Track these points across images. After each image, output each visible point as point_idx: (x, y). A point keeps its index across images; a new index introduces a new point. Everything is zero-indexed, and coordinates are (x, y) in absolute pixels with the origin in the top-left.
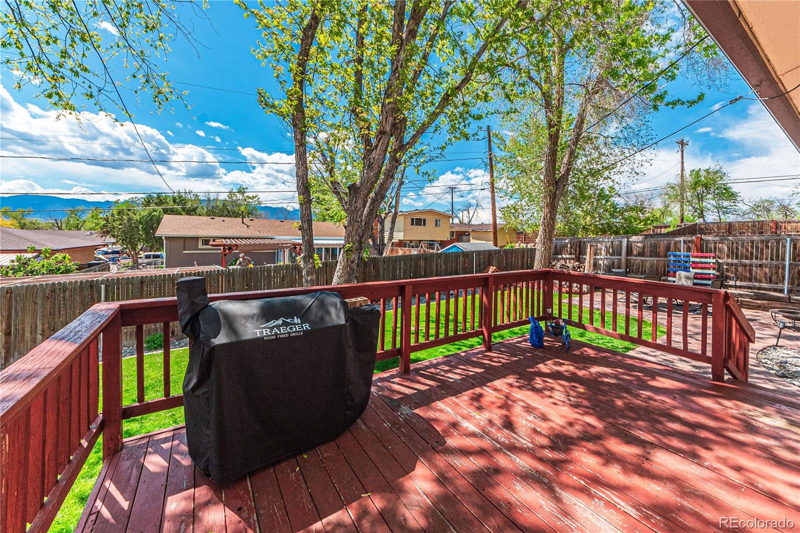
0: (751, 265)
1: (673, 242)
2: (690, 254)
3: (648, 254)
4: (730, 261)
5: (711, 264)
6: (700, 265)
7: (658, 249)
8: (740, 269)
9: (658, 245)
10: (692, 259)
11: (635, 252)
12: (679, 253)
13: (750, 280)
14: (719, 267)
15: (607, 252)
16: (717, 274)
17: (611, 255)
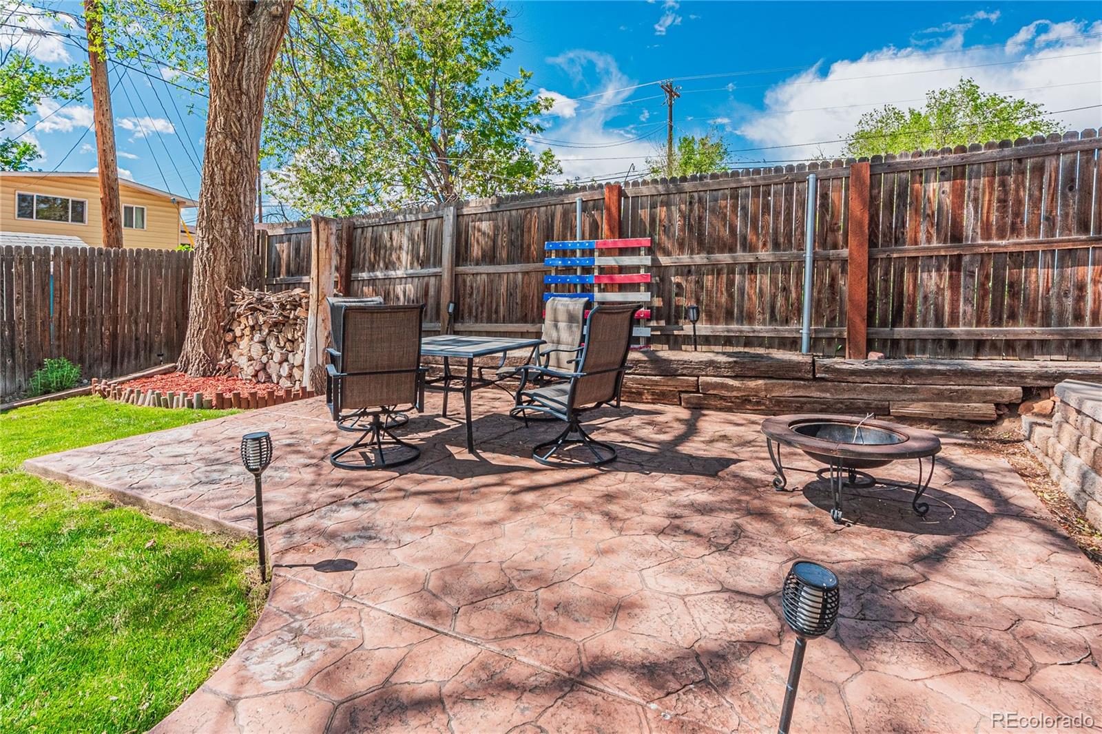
0: (731, 269)
1: (559, 208)
2: (595, 243)
3: (504, 255)
4: (685, 259)
5: (642, 271)
6: (620, 278)
7: (526, 235)
8: (708, 280)
9: (526, 224)
10: (600, 261)
11: (476, 251)
12: (569, 243)
13: (729, 316)
14: (659, 281)
15: (415, 256)
16: (658, 302)
17: (422, 265)
